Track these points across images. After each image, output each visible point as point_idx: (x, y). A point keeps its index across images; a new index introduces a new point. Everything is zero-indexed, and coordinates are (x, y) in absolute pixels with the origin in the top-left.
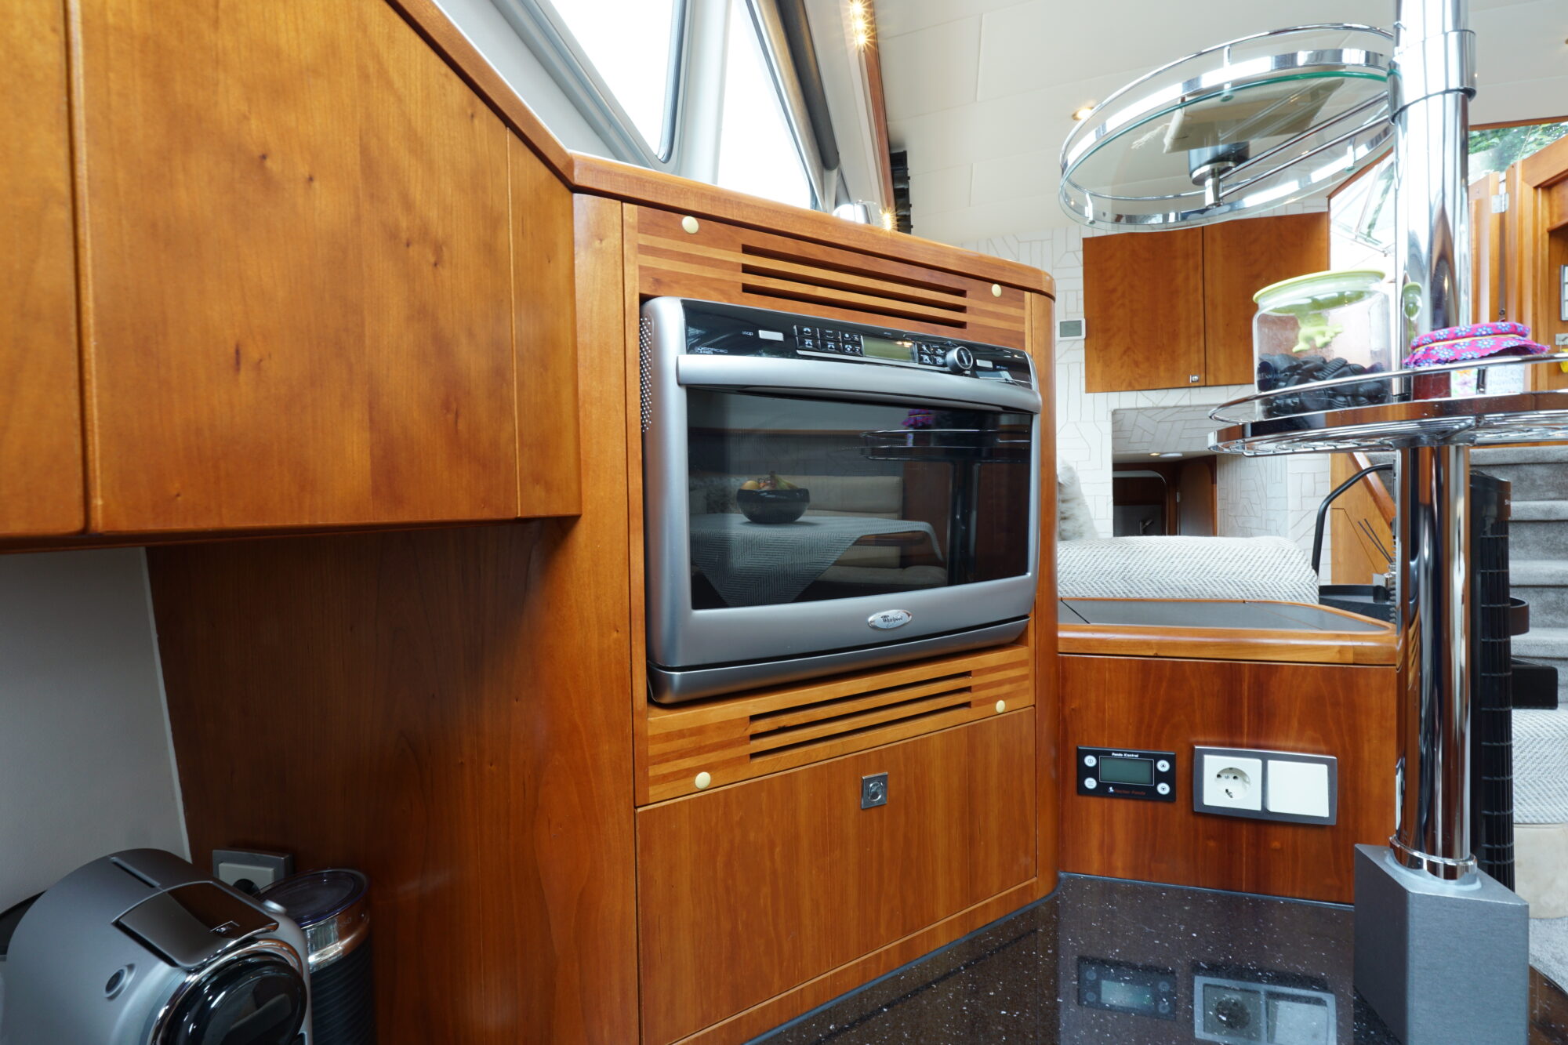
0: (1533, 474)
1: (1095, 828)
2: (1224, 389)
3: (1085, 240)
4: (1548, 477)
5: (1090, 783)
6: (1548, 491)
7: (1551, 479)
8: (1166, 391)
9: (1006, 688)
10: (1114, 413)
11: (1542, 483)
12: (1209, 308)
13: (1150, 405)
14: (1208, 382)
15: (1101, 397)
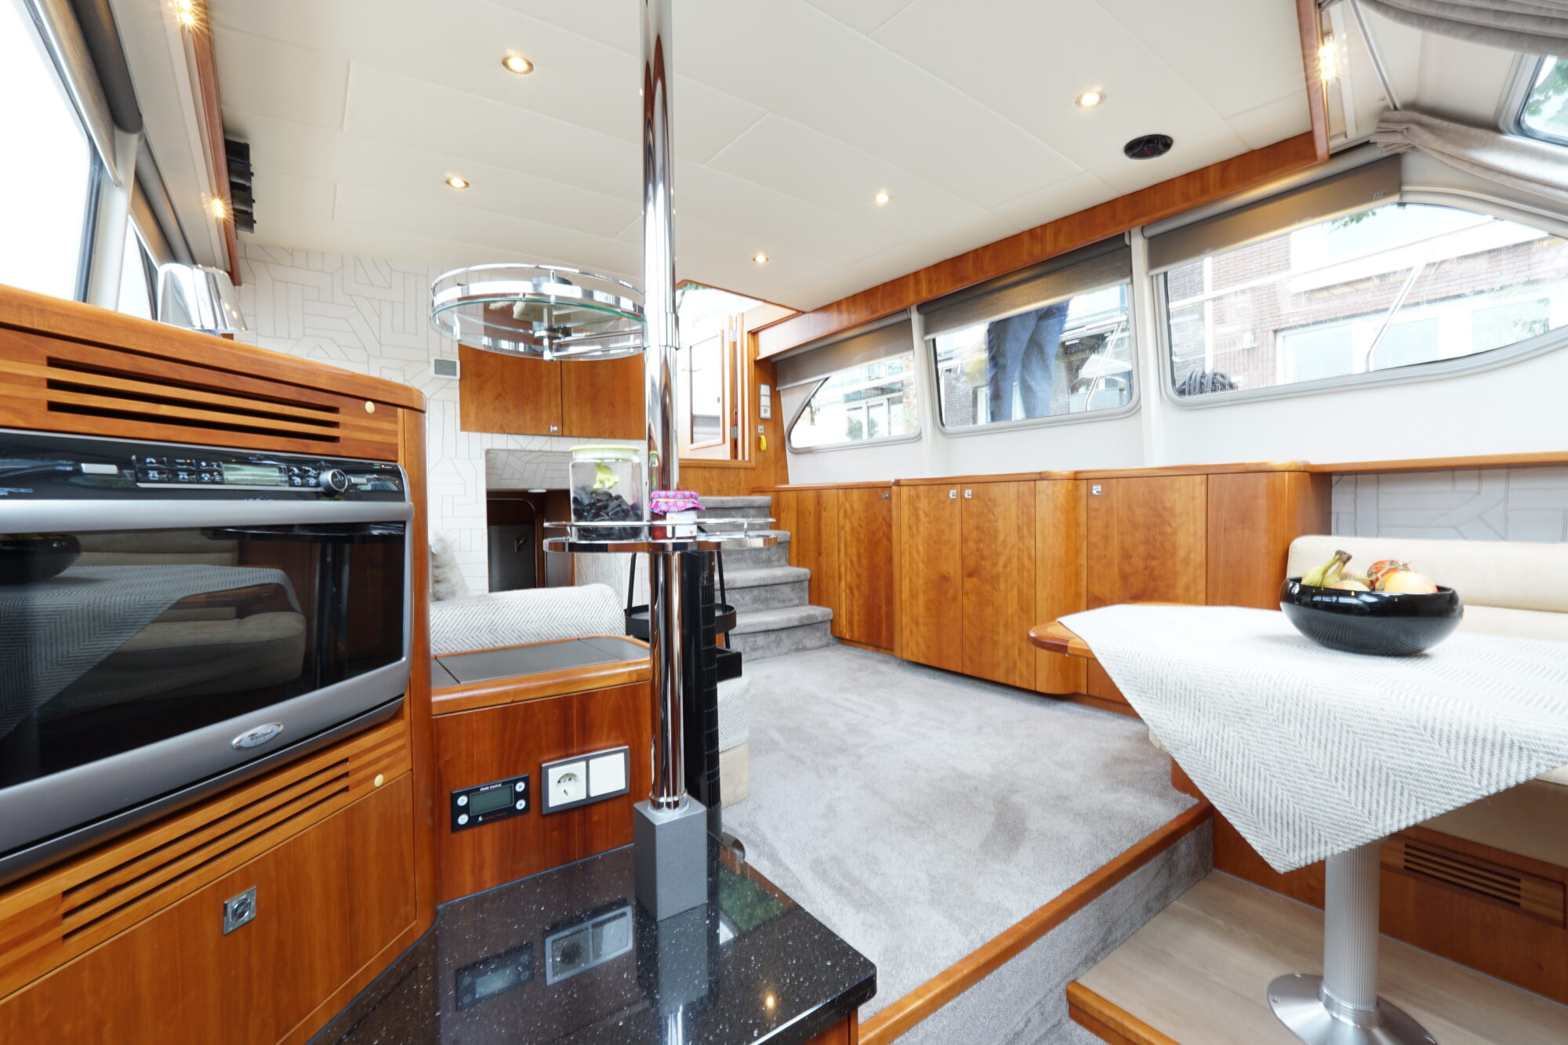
1: (468, 855)
2: (576, 440)
5: (463, 819)
8: (531, 436)
9: (383, 764)
10: (488, 452)
12: (565, 371)
13: (519, 447)
14: (564, 434)
15: (476, 437)
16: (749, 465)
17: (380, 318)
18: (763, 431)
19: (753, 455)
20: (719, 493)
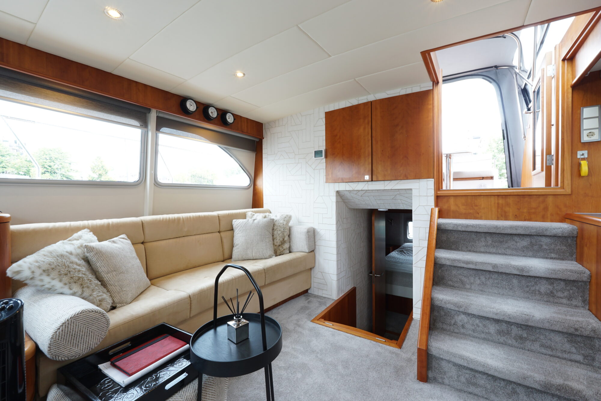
0: (540, 241)
2: (382, 182)
3: (326, 113)
4: (551, 244)
6: (551, 253)
7: (553, 245)
8: (358, 183)
10: (338, 192)
11: (547, 248)
12: (374, 142)
13: (351, 189)
14: (373, 180)
15: (332, 185)
16: (560, 191)
17: (298, 138)
18: (586, 156)
19: (568, 182)
20: (517, 218)
